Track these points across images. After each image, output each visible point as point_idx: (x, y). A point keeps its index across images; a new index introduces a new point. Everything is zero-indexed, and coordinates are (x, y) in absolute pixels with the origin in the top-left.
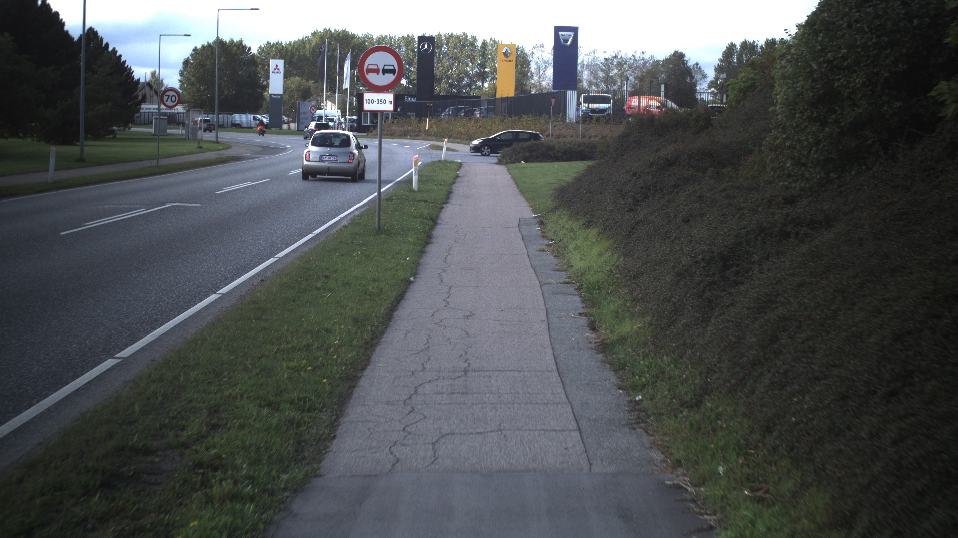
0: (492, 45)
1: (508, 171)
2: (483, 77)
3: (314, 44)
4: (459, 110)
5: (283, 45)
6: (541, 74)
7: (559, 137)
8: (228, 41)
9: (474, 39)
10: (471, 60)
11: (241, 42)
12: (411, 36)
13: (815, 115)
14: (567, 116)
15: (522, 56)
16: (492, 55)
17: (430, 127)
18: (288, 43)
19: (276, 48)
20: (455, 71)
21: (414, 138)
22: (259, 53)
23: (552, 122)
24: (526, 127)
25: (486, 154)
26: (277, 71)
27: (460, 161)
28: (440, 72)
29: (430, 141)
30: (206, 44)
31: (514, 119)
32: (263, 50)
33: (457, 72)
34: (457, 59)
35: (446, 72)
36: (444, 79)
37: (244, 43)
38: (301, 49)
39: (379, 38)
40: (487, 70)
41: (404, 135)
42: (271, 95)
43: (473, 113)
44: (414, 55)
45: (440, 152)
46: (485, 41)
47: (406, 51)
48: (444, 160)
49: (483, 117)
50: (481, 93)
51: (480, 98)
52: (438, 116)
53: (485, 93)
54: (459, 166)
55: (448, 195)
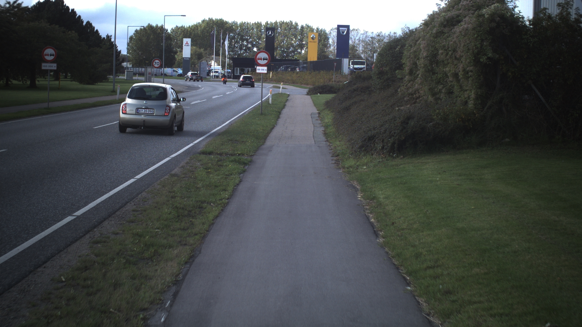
0: (307, 28)
1: (311, 98)
2: (301, 46)
3: (203, 27)
4: (287, 68)
5: (185, 27)
7: (338, 82)
8: (155, 26)
9: (297, 24)
10: (295, 37)
11: (162, 26)
12: (259, 22)
14: (343, 71)
15: (324, 34)
16: (306, 34)
17: (272, 76)
18: (188, 26)
19: (181, 29)
20: (285, 43)
21: (264, 82)
22: (171, 32)
23: (335, 74)
26: (187, 44)
27: (288, 93)
28: (277, 43)
29: (272, 83)
30: (142, 28)
31: (316, 72)
32: (174, 31)
34: (286, 36)
35: (280, 44)
36: (279, 48)
38: (195, 30)
39: (241, 24)
40: (304, 43)
41: (258, 80)
42: (184, 58)
43: (295, 69)
44: (262, 35)
45: (279, 89)
46: (303, 26)
47: (257, 31)
48: (281, 93)
49: (301, 71)
50: (300, 57)
51: (299, 60)
52: (276, 70)
53: (302, 57)
54: (289, 95)
55: (284, 106)
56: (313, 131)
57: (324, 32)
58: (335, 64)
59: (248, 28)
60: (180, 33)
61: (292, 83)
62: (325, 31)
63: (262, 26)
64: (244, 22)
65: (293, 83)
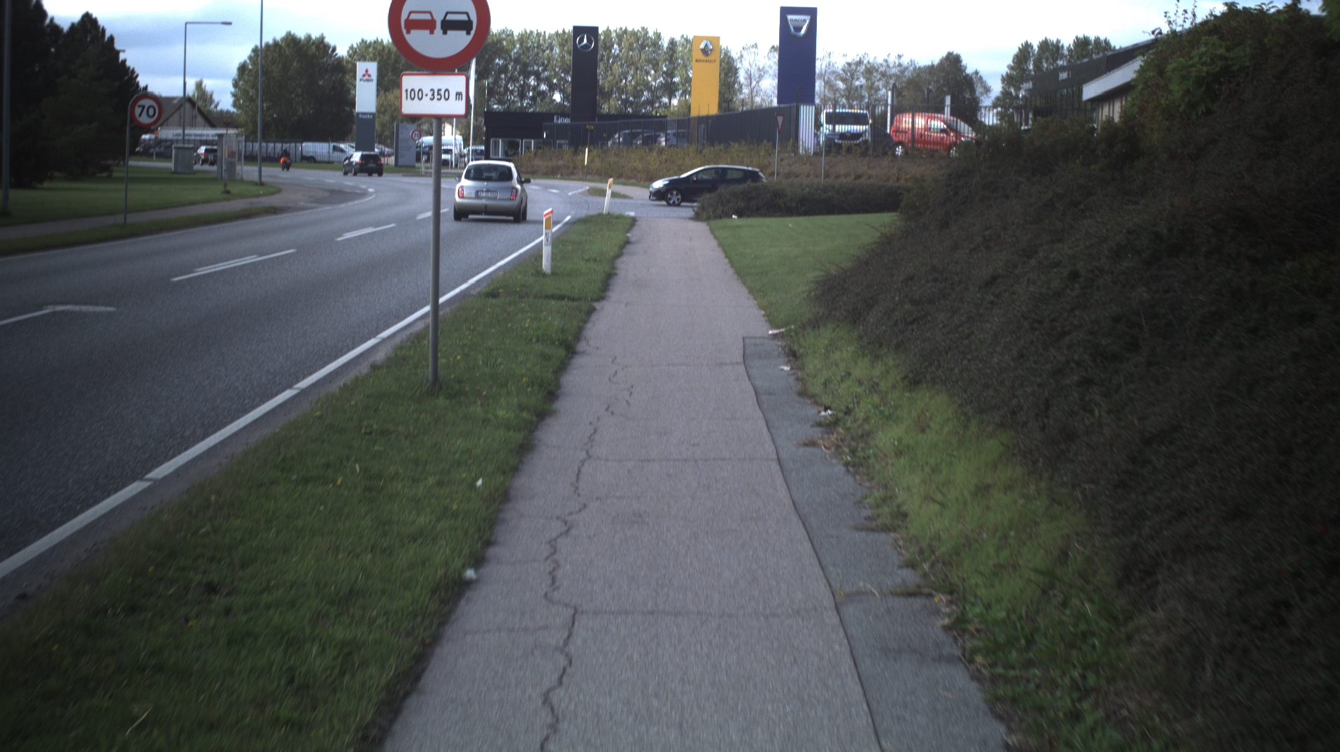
0: (683, 45)
1: (712, 231)
4: (634, 136)
6: (753, 85)
7: (788, 176)
8: (303, 38)
9: (658, 36)
10: (654, 66)
11: (322, 38)
14: (801, 143)
15: (727, 59)
16: (682, 58)
17: (591, 161)
19: (373, 47)
21: (566, 177)
22: (350, 56)
23: (779, 152)
24: (736, 161)
25: (674, 202)
26: (367, 77)
27: (632, 214)
28: (609, 82)
29: (590, 181)
30: (271, 42)
31: (717, 148)
32: (356, 52)
33: (633, 83)
34: (633, 64)
36: (615, 93)
37: (326, 40)
39: (522, 35)
40: (676, 80)
41: (552, 173)
42: (358, 114)
43: (655, 139)
45: (600, 199)
46: (673, 39)
47: (561, 52)
48: (609, 214)
49: (671, 146)
50: (667, 112)
51: (665, 119)
52: (602, 145)
53: (673, 112)
54: (633, 223)
55: (607, 281)
57: (726, 53)
58: (780, 119)
62: (729, 54)
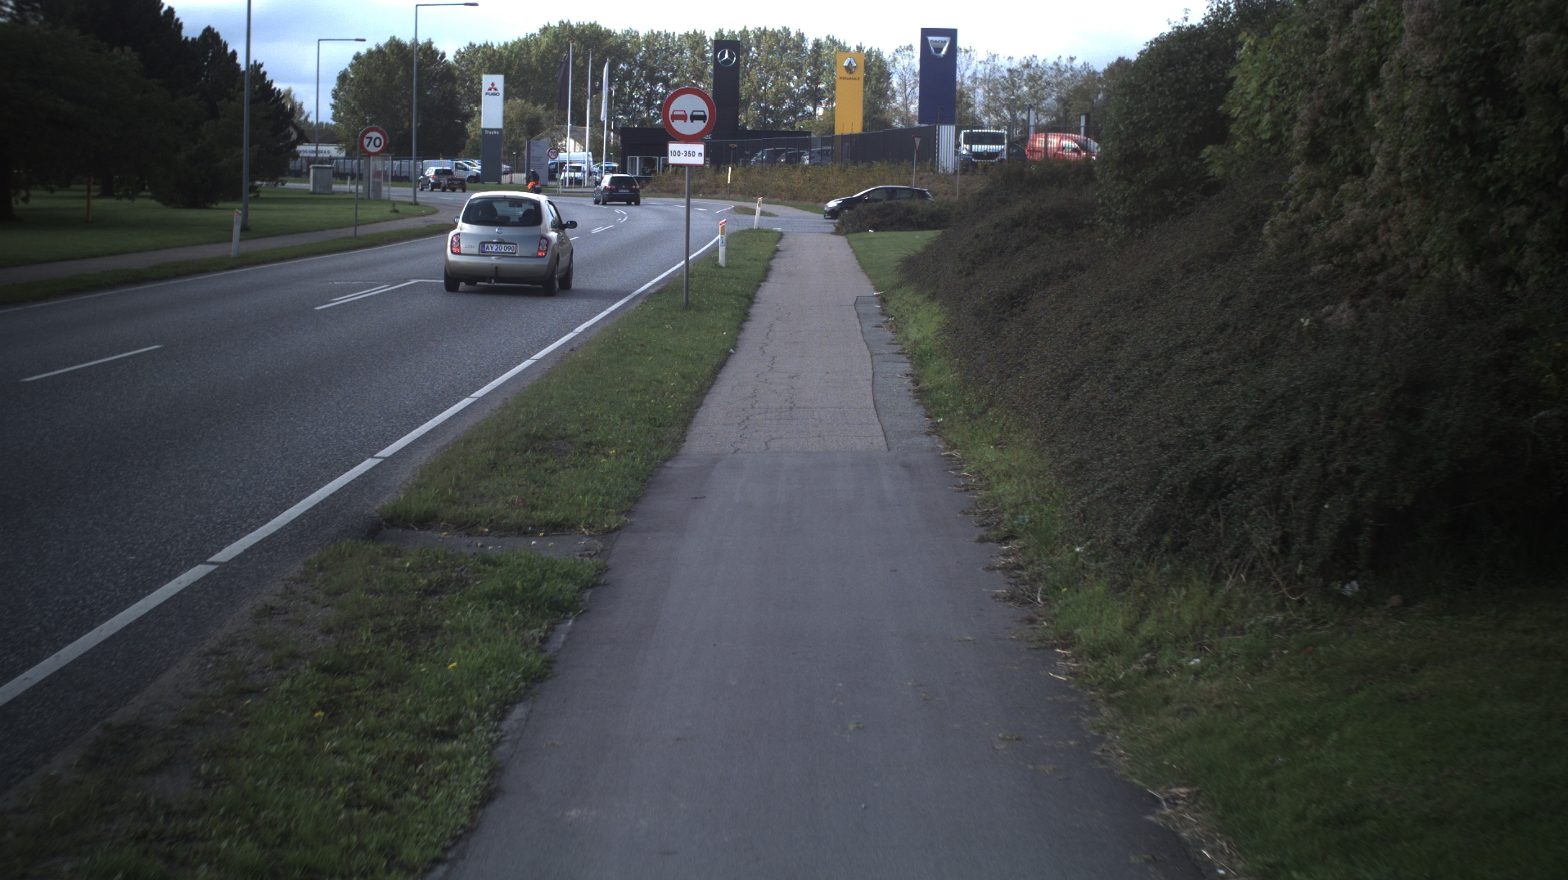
0: (829, 47)
1: (849, 243)
2: (815, 97)
3: (543, 46)
4: (777, 154)
5: (495, 48)
6: (907, 92)
8: (408, 43)
9: (801, 37)
10: (796, 71)
11: (430, 43)
12: (698, 32)
13: (1122, 173)
14: (940, 162)
15: (878, 64)
17: (733, 179)
18: (502, 44)
19: (484, 53)
20: (770, 88)
21: (709, 196)
22: (457, 61)
23: (917, 172)
26: (493, 91)
27: (779, 229)
28: (746, 89)
29: (733, 200)
30: (374, 48)
31: (861, 166)
32: (464, 56)
33: (773, 90)
34: (773, 68)
35: (755, 90)
36: (753, 101)
37: (433, 45)
38: (523, 54)
39: (648, 36)
40: (821, 86)
42: (484, 130)
43: (798, 157)
44: (706, 65)
45: (752, 217)
46: (818, 40)
47: (692, 56)
48: (758, 229)
49: (814, 165)
50: (811, 125)
51: (809, 133)
52: (745, 163)
53: (818, 126)
54: (781, 235)
55: (766, 273)
56: (870, 377)
57: (877, 57)
58: (917, 141)
59: (668, 49)
60: (480, 64)
61: (789, 199)
62: (879, 55)
63: (706, 42)
64: (656, 33)
65: (794, 198)
